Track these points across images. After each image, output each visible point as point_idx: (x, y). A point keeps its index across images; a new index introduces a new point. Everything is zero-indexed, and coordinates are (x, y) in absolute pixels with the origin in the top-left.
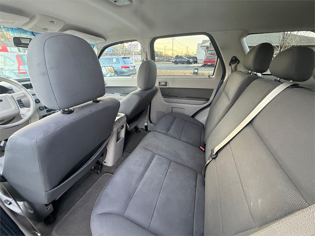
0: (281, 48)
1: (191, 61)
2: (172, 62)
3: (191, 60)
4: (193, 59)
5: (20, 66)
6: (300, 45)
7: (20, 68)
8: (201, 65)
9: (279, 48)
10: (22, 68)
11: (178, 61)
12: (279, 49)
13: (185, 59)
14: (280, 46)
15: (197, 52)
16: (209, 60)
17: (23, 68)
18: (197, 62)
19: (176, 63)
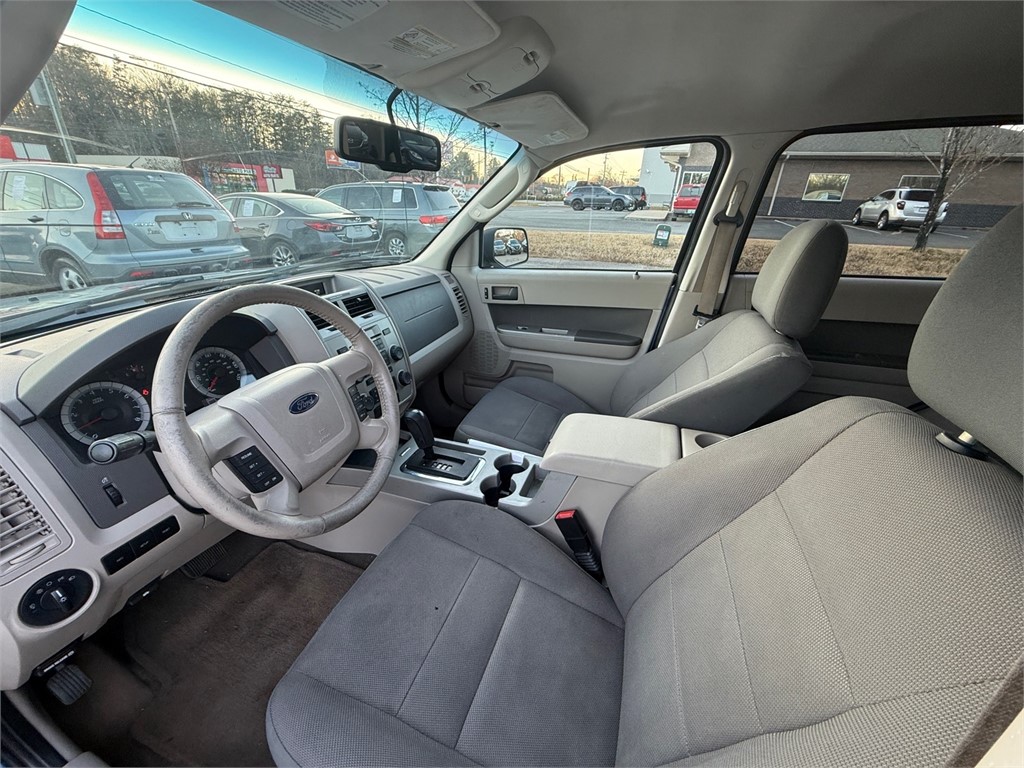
0: (947, 167)
1: (626, 202)
2: (566, 203)
3: (628, 198)
4: (632, 194)
5: (104, 213)
6: (1012, 157)
7: (103, 219)
8: (663, 214)
9: (942, 167)
10: (108, 219)
11: (586, 200)
12: (939, 167)
13: (609, 194)
14: (946, 160)
15: (643, 171)
16: (690, 199)
17: (112, 217)
18: (645, 204)
19: (578, 205)
